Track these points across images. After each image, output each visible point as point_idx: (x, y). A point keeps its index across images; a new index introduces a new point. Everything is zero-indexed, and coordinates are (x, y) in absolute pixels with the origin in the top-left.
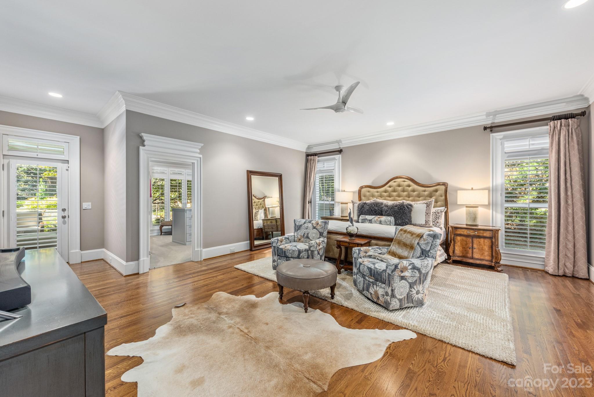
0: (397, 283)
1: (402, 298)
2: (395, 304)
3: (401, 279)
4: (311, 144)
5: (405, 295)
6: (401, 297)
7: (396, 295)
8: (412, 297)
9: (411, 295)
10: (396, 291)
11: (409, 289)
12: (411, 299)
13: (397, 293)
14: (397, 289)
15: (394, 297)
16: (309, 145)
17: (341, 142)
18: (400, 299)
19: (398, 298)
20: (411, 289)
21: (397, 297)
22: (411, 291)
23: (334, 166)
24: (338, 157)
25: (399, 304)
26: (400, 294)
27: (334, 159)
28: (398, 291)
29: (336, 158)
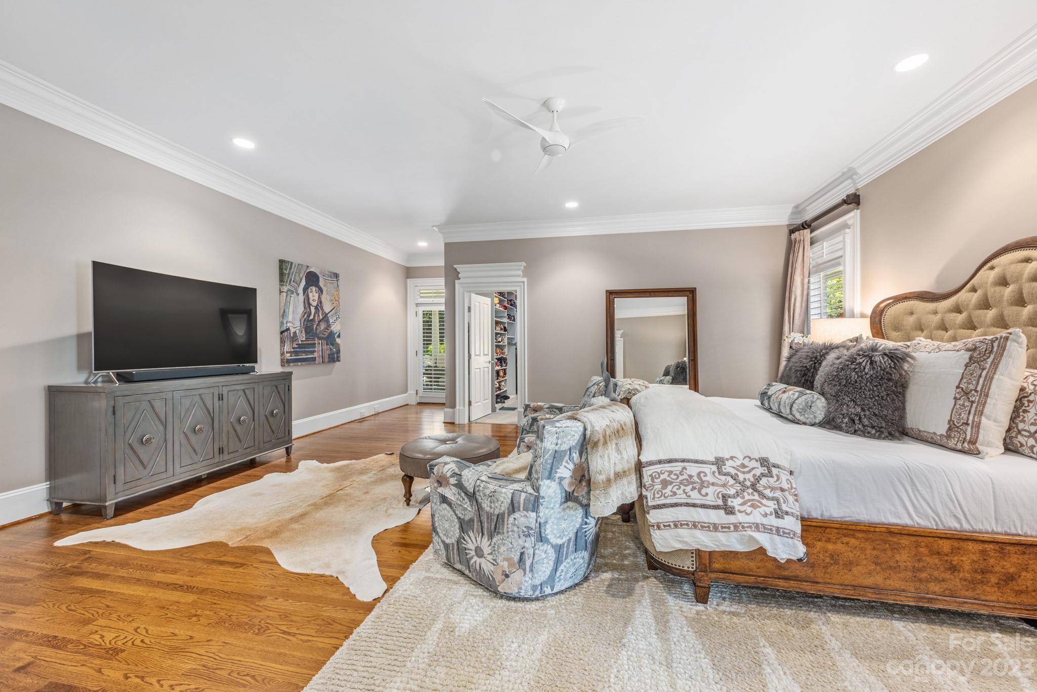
0: (553, 508)
1: (563, 544)
2: (544, 556)
3: (563, 500)
4: (799, 202)
5: (572, 535)
6: (560, 542)
7: (549, 537)
8: (586, 536)
9: (586, 532)
10: (548, 526)
11: (583, 520)
12: (583, 541)
13: (552, 531)
14: (553, 522)
15: (542, 541)
16: (794, 205)
17: (856, 173)
18: (557, 545)
19: (554, 543)
20: (587, 518)
21: (551, 541)
22: (586, 523)
23: (843, 249)
24: (853, 217)
25: (554, 555)
26: (558, 535)
27: (846, 226)
28: (555, 527)
29: (849, 222)
